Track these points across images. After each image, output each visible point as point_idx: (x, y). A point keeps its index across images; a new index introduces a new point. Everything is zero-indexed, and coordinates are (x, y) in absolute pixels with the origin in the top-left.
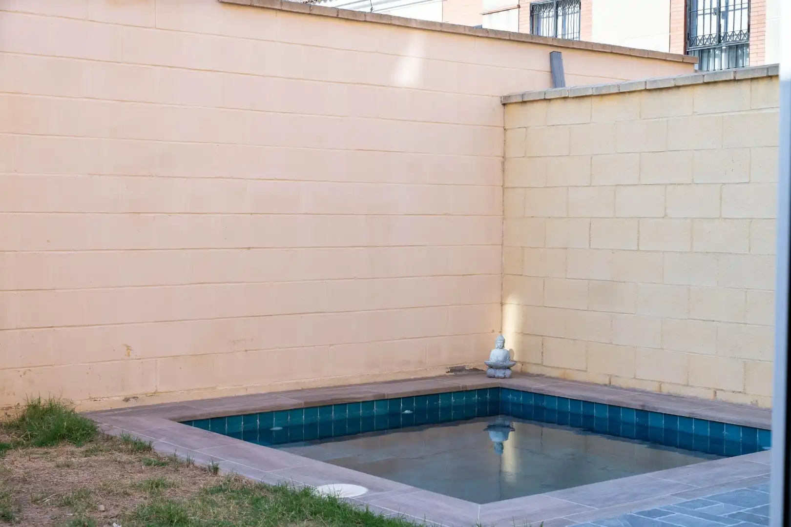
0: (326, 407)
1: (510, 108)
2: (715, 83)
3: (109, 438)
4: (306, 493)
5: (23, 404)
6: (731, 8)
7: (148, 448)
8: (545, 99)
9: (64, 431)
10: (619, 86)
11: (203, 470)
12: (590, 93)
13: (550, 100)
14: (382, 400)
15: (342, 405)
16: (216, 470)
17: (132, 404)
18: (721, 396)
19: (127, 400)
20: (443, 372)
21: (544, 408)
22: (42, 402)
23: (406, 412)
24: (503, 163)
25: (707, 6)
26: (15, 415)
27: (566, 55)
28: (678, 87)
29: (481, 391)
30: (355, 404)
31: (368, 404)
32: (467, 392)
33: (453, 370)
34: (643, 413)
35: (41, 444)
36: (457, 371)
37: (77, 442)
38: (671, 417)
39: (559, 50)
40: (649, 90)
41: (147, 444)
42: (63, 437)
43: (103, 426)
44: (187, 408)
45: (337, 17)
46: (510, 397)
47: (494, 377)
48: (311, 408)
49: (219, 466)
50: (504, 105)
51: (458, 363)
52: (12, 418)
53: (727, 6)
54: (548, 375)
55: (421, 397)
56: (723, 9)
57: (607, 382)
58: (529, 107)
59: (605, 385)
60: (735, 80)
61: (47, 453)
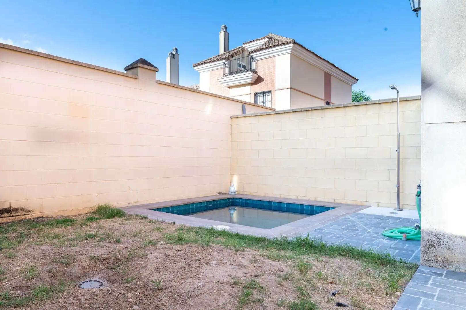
0: (189, 204)
1: (233, 119)
2: (296, 112)
3: (131, 215)
4: (212, 229)
5: (97, 206)
6: (266, 101)
7: (146, 218)
8: (244, 117)
9: (115, 214)
10: (267, 113)
11: (169, 223)
12: (258, 115)
13: (245, 117)
14: (204, 202)
15: (193, 204)
16: (174, 223)
17: (130, 205)
18: (299, 198)
19: (129, 204)
20: (216, 194)
21: (247, 203)
22: (104, 205)
23: (210, 205)
24: (231, 135)
25: (260, 101)
26: (95, 209)
27: (246, 106)
28: (285, 113)
29: (229, 199)
30: (197, 203)
31: (200, 203)
32: (226, 199)
33: (219, 193)
34: (279, 203)
35: (108, 218)
36: (220, 193)
37: (119, 217)
38: (288, 204)
39: (244, 104)
40: (276, 114)
41: (146, 216)
42: (115, 216)
43: (126, 212)
44: (149, 206)
45: (189, 90)
46: (237, 200)
47: (231, 195)
48: (185, 205)
49: (175, 222)
50: (231, 118)
51: (219, 191)
52: (94, 210)
53: (265, 101)
54: (246, 194)
55: (214, 201)
56: (264, 102)
57: (264, 195)
58: (239, 119)
59: (264, 196)
60: (302, 111)
61: (112, 220)
